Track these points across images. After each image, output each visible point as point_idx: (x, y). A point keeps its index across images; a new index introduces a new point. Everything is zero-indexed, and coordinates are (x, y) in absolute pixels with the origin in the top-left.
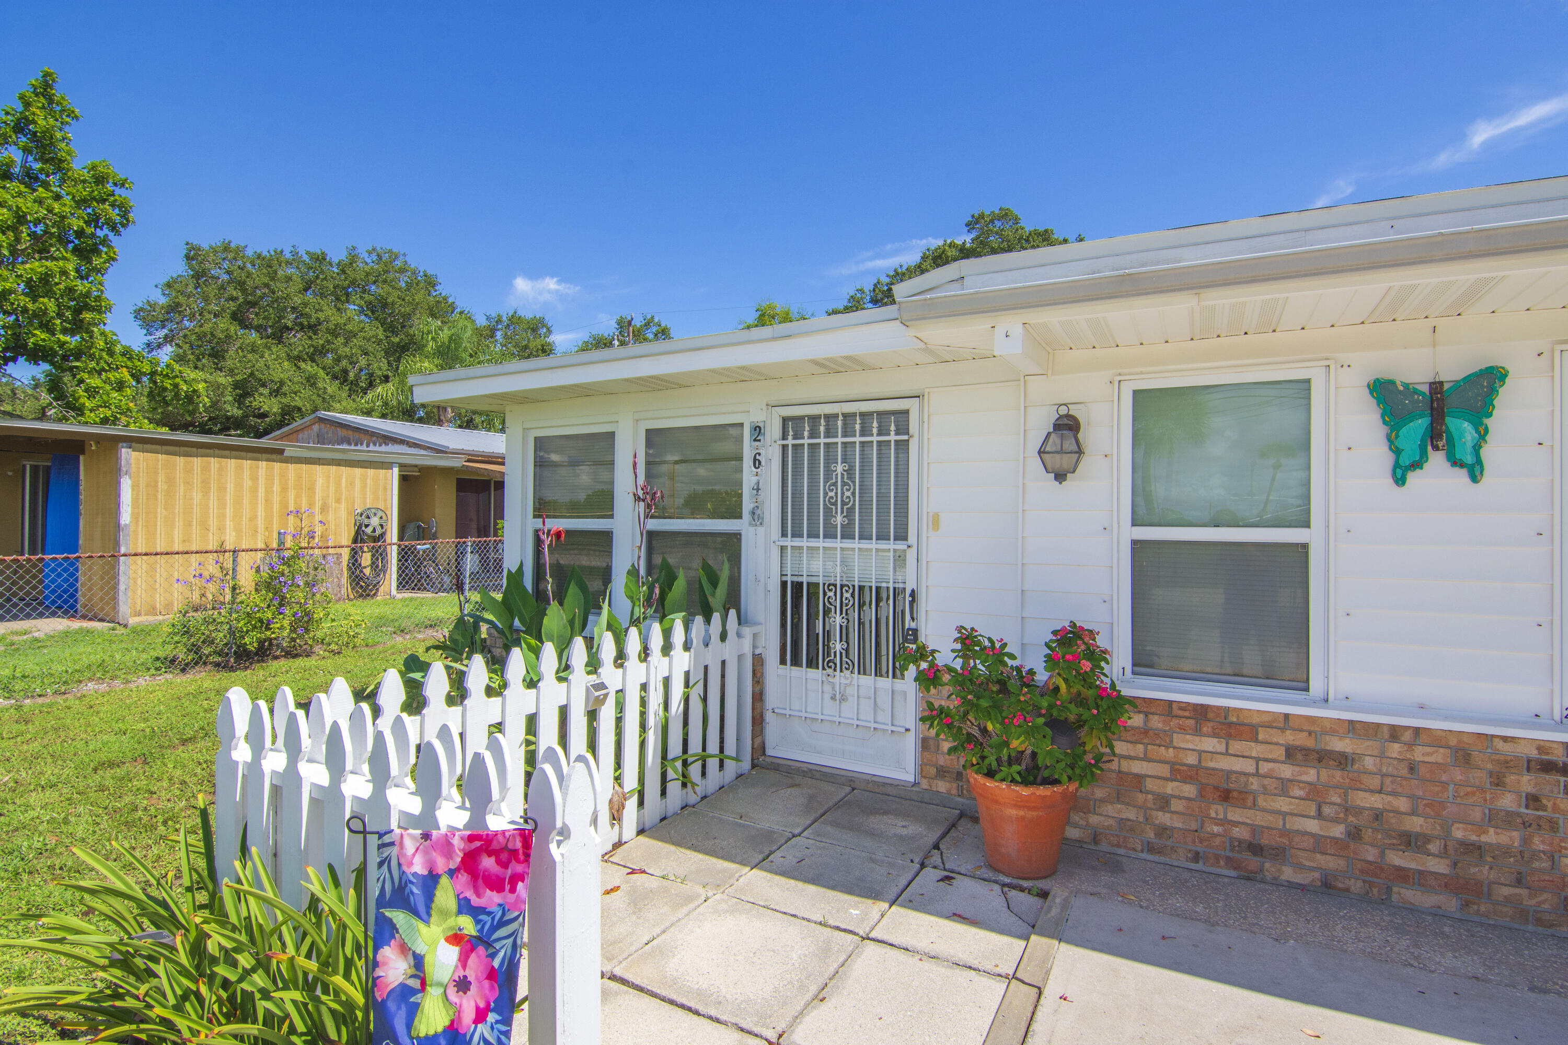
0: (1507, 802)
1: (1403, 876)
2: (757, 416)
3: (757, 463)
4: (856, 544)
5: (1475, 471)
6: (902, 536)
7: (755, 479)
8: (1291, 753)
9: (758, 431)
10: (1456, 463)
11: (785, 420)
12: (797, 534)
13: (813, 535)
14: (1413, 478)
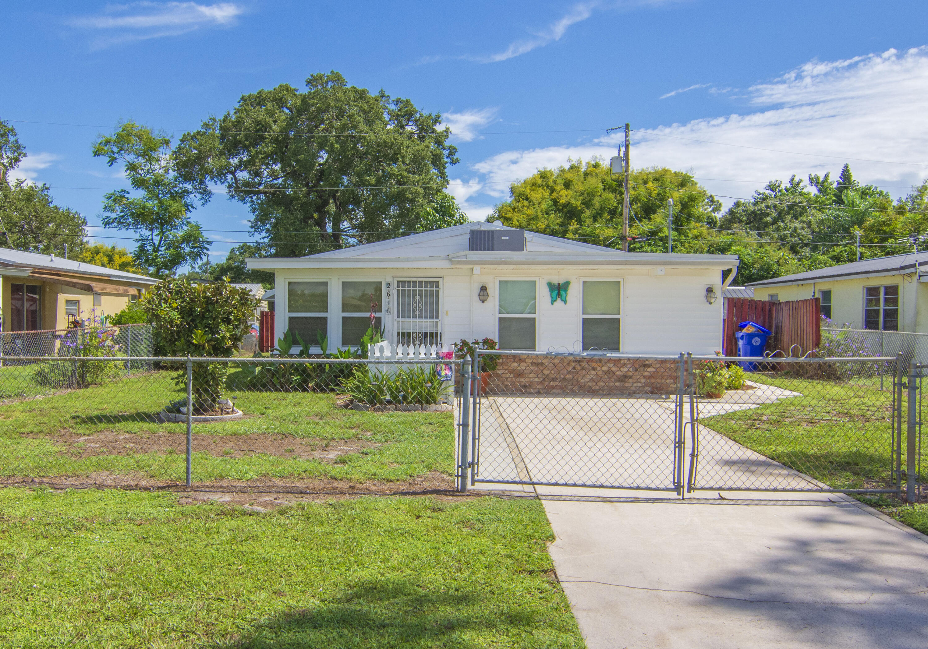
0: (570, 369)
1: (553, 388)
2: (389, 280)
3: (388, 295)
4: (423, 320)
5: (565, 302)
6: (437, 317)
7: (387, 300)
8: (533, 363)
9: (388, 285)
10: (562, 300)
11: (398, 282)
12: (403, 317)
13: (409, 317)
14: (555, 303)
